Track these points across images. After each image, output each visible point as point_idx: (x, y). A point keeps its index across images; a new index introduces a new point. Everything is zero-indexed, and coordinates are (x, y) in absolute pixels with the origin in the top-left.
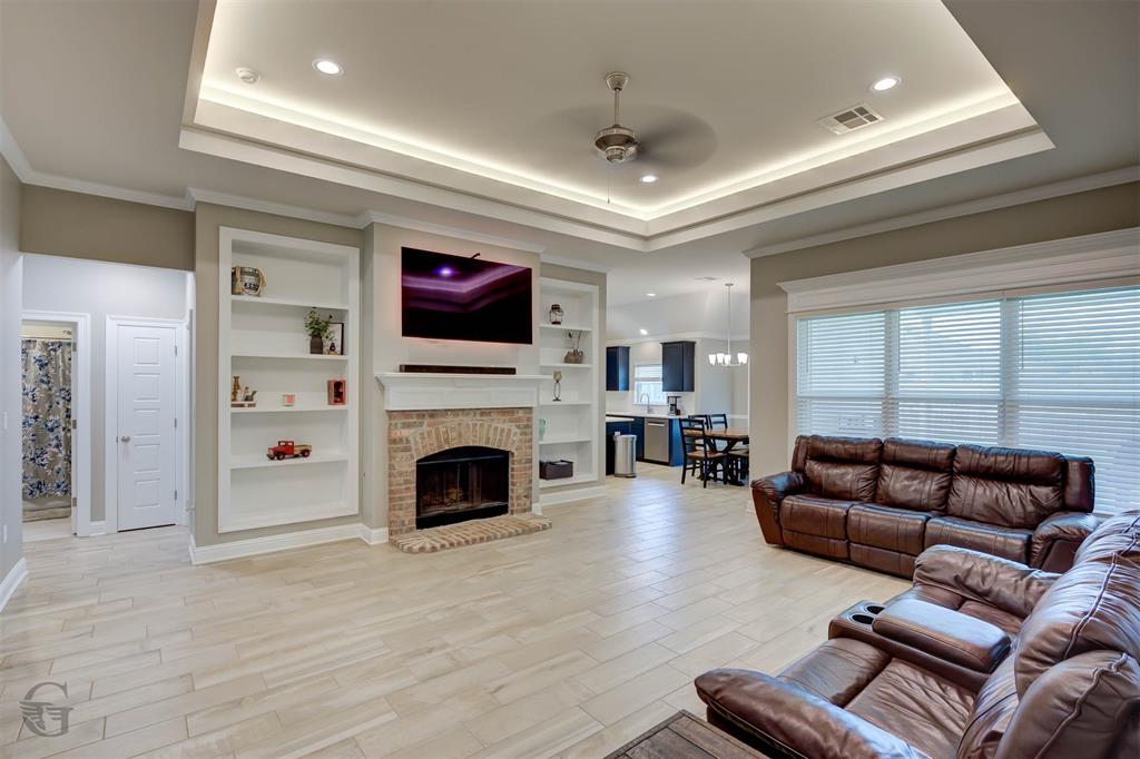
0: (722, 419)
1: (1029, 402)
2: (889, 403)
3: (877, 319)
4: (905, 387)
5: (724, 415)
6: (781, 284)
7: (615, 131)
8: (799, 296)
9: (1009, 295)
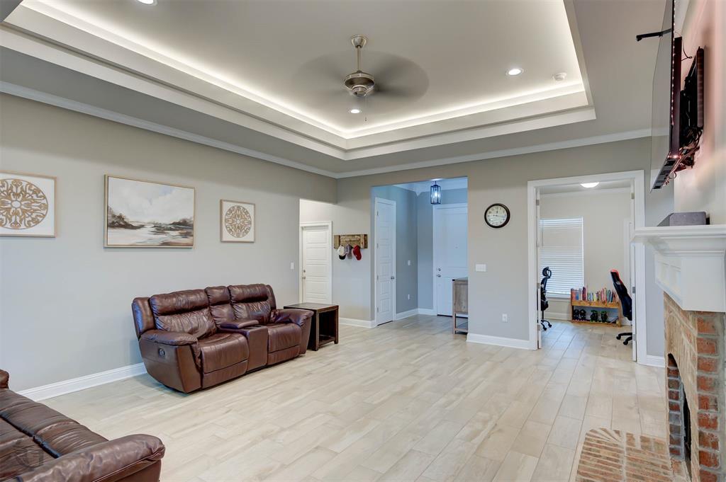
7: (360, 75)
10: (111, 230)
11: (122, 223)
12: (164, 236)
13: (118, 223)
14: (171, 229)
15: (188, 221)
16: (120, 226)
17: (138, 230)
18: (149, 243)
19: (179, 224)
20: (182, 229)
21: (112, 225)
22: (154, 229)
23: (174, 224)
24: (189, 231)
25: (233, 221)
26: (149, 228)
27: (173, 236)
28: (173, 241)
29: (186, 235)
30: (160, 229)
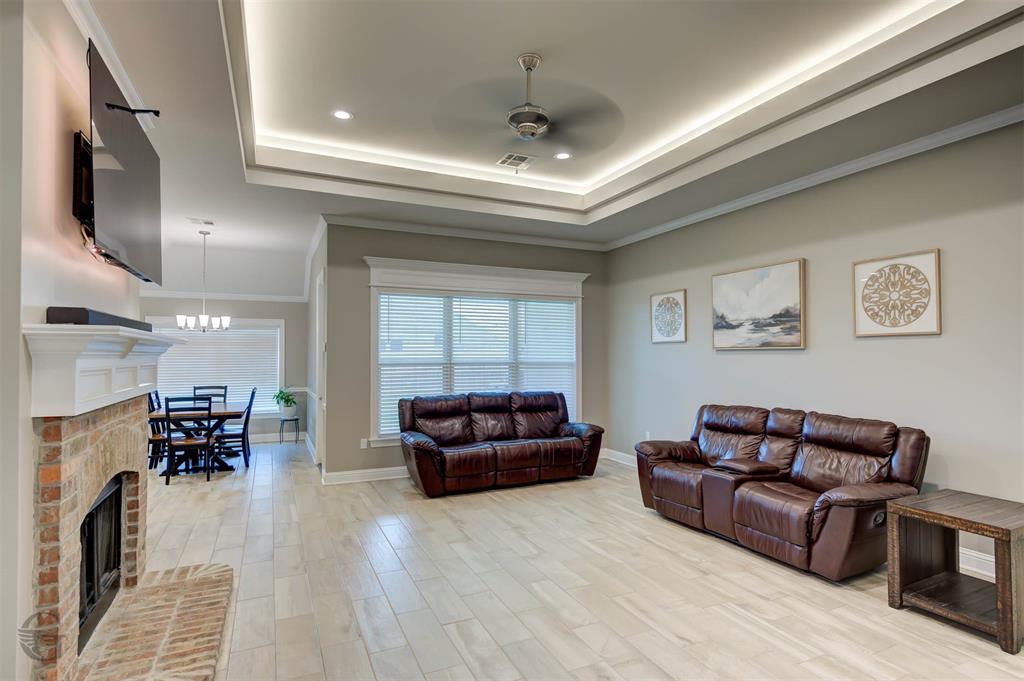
0: (222, 392)
1: (527, 364)
2: (449, 367)
3: (437, 303)
4: (459, 355)
5: (225, 388)
6: (365, 257)
7: (527, 109)
8: (380, 272)
9: (515, 297)
10: (716, 332)
11: (724, 324)
12: (763, 334)
13: (721, 324)
14: (771, 325)
15: (791, 310)
16: (723, 327)
17: (737, 330)
18: (748, 344)
19: (780, 315)
20: (784, 322)
21: (717, 327)
22: (752, 327)
23: (774, 316)
24: (795, 324)
25: (882, 297)
26: (748, 326)
27: (774, 333)
28: (773, 340)
29: (789, 331)
30: (759, 326)
